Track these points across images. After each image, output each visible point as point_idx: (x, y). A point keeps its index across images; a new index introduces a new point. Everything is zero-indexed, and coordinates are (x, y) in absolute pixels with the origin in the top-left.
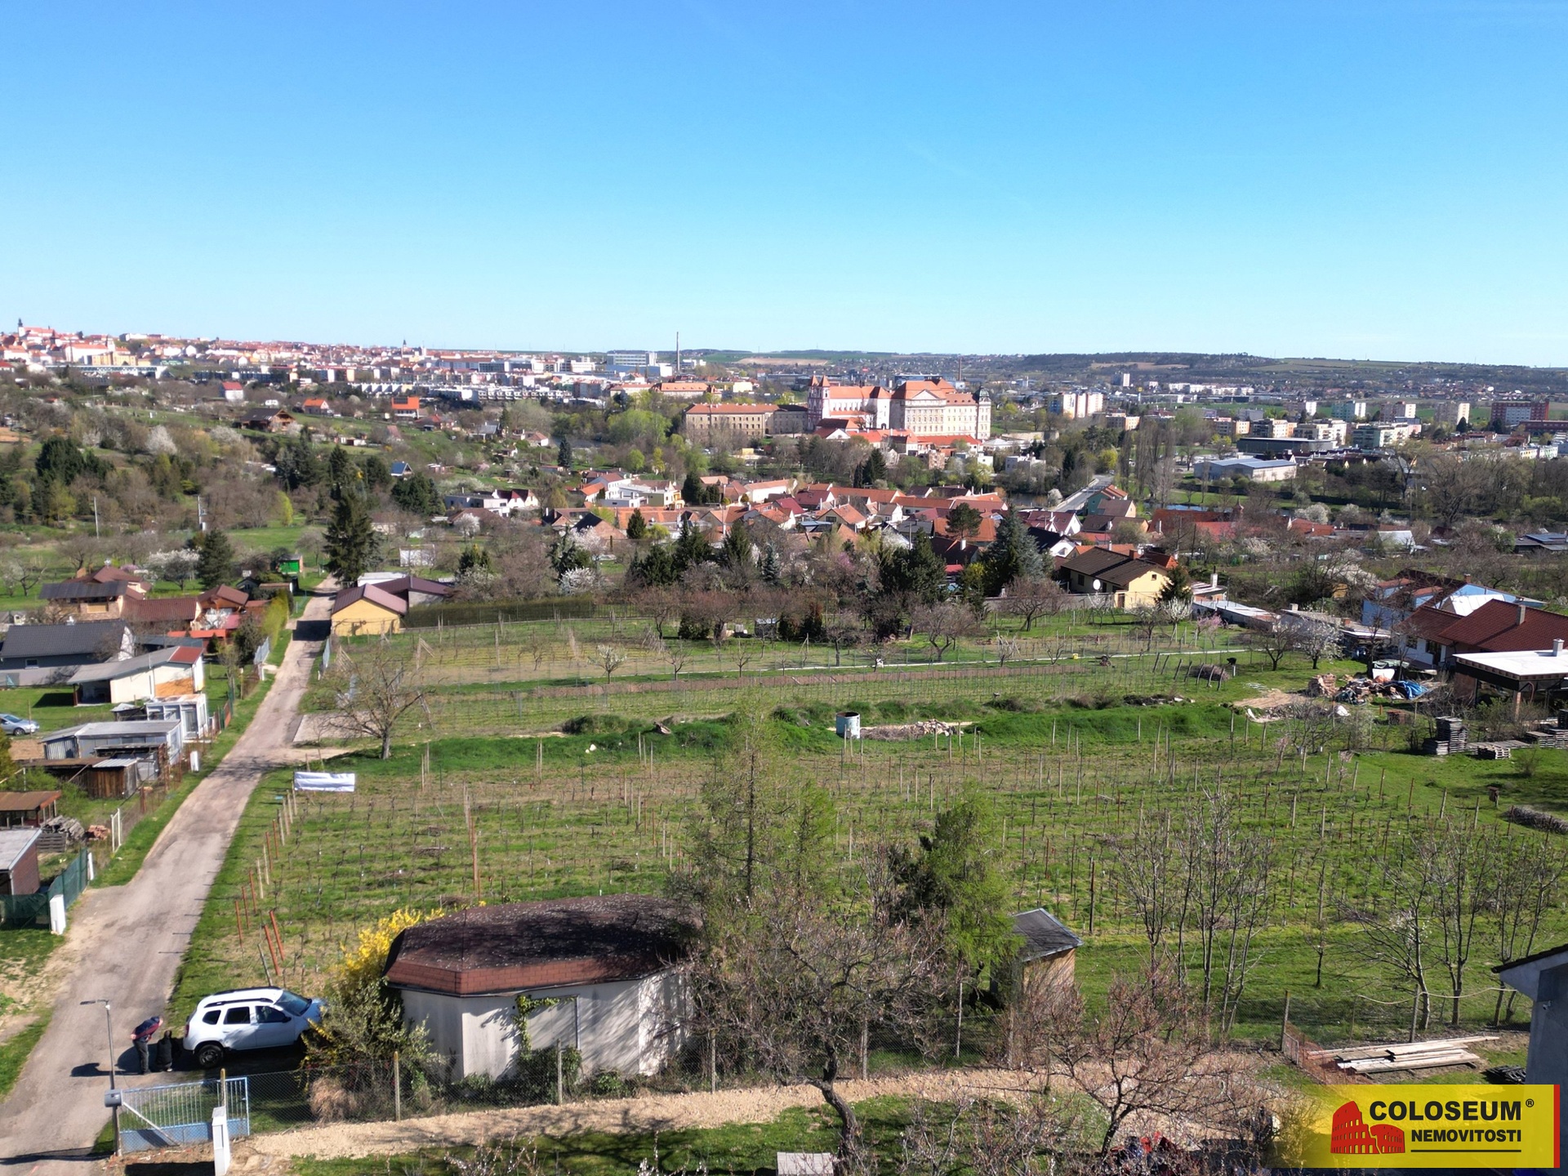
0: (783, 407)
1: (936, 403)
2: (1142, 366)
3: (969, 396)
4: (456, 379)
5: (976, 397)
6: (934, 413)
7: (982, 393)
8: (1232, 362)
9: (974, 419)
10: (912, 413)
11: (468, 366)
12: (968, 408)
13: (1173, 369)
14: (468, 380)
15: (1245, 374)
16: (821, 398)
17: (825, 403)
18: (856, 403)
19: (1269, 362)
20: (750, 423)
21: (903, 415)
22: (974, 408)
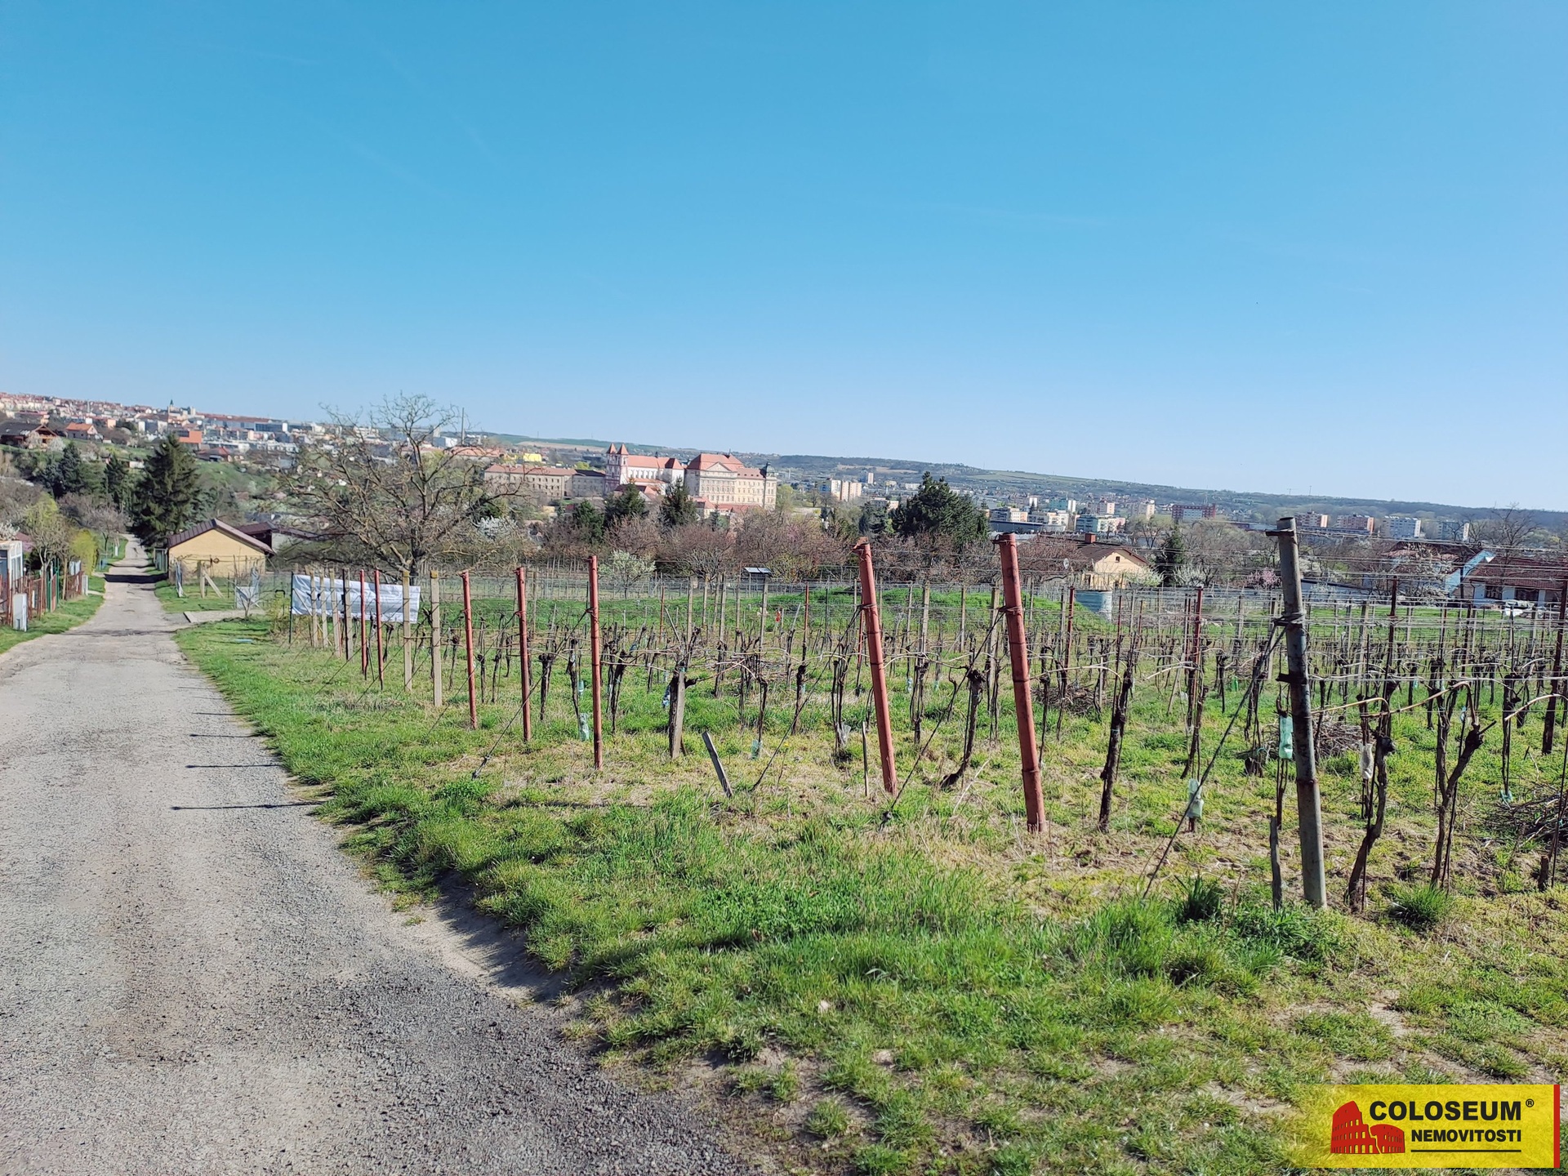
0: (580, 472)
1: (728, 475)
2: (880, 469)
4: (232, 434)
5: (764, 472)
6: (726, 484)
7: (769, 469)
8: (952, 470)
9: (761, 492)
10: (706, 483)
11: (242, 425)
12: (757, 482)
13: (905, 473)
14: (244, 436)
15: (964, 480)
16: (619, 465)
17: (624, 470)
18: (652, 472)
19: (981, 472)
20: (550, 484)
21: (698, 484)
22: (762, 482)
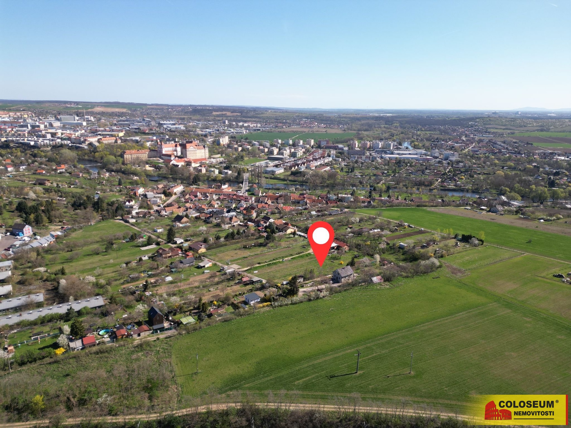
0: (151, 150)
1: (194, 149)
3: (202, 147)
5: (204, 147)
6: (194, 152)
7: (205, 146)
9: (204, 153)
16: (162, 148)
18: (171, 149)
20: (143, 156)
21: (186, 152)
22: (204, 150)
